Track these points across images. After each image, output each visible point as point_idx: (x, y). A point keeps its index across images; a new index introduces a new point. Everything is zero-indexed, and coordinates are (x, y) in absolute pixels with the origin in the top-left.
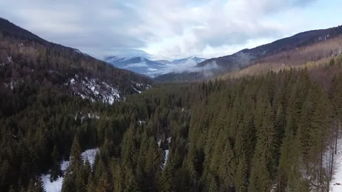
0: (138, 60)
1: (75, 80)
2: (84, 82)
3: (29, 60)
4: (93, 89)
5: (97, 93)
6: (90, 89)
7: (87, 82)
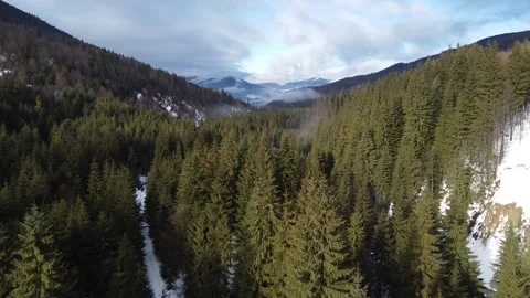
0: (230, 81)
1: (144, 95)
2: (155, 99)
3: (77, 62)
4: (169, 108)
5: (175, 114)
6: (164, 109)
7: (160, 100)
